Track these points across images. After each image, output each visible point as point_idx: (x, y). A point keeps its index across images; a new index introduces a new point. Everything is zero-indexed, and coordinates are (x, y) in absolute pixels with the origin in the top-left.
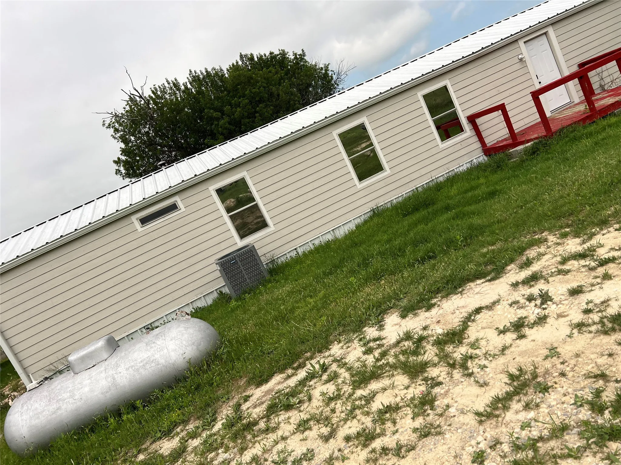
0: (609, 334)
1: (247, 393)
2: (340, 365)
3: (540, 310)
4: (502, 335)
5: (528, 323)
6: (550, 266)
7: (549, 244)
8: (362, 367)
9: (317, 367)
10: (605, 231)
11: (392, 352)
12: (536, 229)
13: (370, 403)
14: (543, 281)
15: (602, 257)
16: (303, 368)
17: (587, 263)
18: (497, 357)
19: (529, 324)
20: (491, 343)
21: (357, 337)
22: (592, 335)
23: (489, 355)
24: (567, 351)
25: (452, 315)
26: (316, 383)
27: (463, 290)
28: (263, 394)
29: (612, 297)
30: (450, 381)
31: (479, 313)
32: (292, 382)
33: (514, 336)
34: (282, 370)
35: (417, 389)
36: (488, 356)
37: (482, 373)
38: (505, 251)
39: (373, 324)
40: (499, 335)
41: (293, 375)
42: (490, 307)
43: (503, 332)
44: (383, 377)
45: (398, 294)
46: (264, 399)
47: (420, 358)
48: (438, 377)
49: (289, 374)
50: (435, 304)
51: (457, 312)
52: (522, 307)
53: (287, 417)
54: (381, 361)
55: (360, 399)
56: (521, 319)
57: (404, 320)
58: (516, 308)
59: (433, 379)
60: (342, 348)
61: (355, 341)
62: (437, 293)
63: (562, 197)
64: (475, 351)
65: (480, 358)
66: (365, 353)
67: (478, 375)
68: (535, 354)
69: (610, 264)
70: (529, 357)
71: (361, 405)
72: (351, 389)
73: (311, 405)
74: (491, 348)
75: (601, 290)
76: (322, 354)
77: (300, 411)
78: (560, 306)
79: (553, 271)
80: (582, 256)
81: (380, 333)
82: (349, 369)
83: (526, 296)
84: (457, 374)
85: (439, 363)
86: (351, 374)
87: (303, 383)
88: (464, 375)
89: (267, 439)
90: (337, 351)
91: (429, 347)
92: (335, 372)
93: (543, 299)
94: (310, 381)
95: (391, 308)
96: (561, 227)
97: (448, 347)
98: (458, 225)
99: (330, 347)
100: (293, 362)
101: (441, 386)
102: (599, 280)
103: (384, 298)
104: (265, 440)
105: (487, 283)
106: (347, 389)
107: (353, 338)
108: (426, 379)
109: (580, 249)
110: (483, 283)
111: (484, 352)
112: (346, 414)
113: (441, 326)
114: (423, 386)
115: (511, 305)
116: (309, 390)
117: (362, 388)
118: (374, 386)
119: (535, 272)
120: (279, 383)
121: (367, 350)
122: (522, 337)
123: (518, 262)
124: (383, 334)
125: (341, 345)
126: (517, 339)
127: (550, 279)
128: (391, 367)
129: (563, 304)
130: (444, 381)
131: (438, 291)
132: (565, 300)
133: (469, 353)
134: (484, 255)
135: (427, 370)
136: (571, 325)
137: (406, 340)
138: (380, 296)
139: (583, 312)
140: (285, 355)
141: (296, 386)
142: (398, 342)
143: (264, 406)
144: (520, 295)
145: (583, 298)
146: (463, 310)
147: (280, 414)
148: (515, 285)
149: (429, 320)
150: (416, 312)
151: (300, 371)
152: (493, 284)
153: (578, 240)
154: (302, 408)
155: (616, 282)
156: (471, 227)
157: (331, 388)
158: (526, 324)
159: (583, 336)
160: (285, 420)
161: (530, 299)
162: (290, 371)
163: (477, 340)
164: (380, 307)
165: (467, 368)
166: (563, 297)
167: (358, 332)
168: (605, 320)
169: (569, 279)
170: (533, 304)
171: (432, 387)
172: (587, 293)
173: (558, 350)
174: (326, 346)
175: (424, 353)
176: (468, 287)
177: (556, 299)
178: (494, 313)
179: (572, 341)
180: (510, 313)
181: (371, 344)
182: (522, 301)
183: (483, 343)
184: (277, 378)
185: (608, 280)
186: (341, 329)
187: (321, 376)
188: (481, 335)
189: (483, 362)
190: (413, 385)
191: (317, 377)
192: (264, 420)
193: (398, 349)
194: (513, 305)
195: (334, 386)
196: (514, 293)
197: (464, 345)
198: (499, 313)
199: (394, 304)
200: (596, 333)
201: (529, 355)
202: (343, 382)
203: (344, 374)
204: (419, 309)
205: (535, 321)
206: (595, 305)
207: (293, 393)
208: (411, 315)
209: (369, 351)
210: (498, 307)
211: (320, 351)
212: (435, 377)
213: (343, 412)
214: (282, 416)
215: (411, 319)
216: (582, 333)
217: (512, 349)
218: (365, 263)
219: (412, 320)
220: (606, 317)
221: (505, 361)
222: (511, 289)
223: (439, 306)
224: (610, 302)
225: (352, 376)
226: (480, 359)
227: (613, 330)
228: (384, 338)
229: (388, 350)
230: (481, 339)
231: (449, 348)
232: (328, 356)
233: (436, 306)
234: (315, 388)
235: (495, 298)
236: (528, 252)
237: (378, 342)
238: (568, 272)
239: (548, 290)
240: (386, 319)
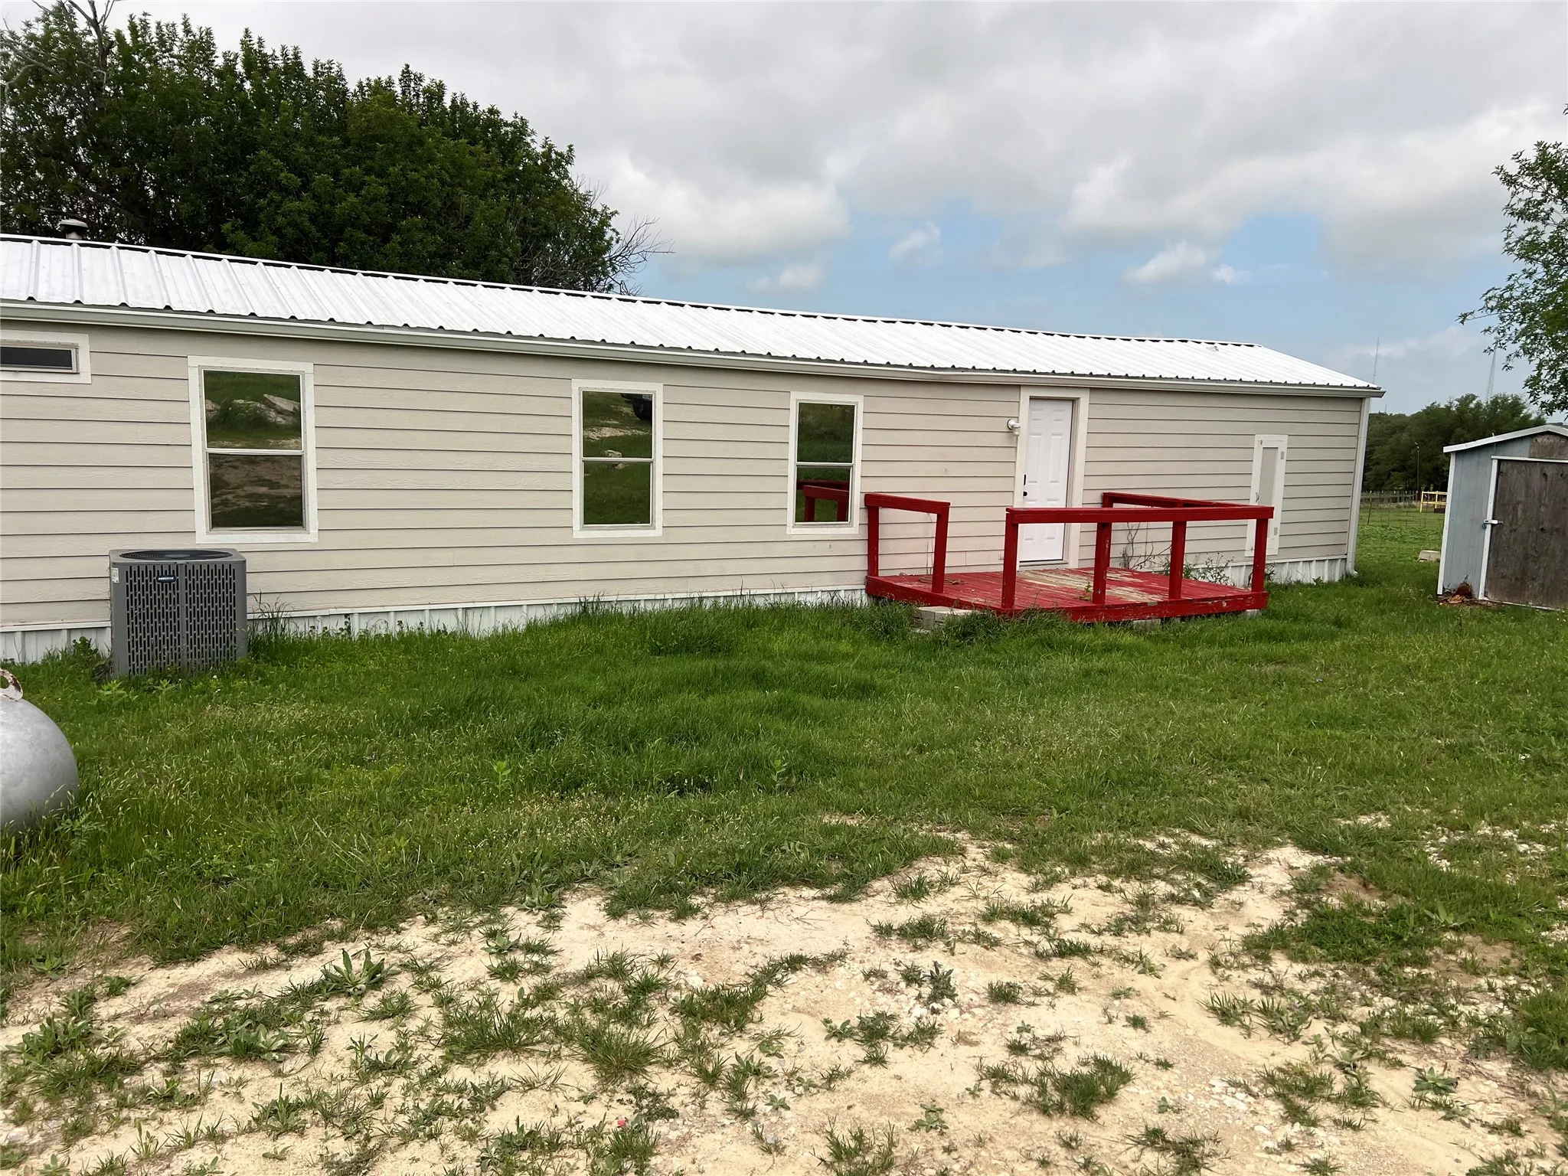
0: (1049, 1115)
1: (125, 973)
2: (421, 983)
3: (924, 1011)
4: (834, 1041)
5: (895, 1033)
6: (961, 914)
7: (968, 863)
8: (481, 1008)
9: (357, 965)
10: (1078, 881)
11: (569, 994)
12: (946, 817)
13: (482, 1109)
14: (942, 946)
15: (1065, 937)
16: (311, 956)
17: (1035, 939)
18: (814, 1090)
19: (897, 1035)
20: (808, 1052)
21: (482, 924)
22: (1017, 1105)
23: (799, 1079)
24: (961, 1126)
25: (731, 951)
26: (340, 1009)
27: (769, 899)
28: (171, 990)
29: (1070, 1033)
30: (695, 1115)
31: (795, 970)
32: (274, 985)
33: (861, 1053)
34: (248, 941)
35: (612, 1111)
36: (796, 1083)
37: (774, 1119)
38: (874, 841)
39: (534, 905)
40: (827, 1038)
41: (277, 965)
42: (823, 964)
43: (839, 1034)
44: (531, 1053)
45: (609, 849)
46: (175, 1005)
47: (636, 1035)
48: (670, 1095)
49: (268, 961)
50: (698, 910)
51: (746, 947)
52: (889, 991)
53: (236, 1077)
54: (534, 1007)
55: (460, 1090)
56: (881, 1016)
57: (612, 923)
58: (875, 987)
59: (655, 1096)
60: (436, 938)
61: (475, 932)
62: (709, 884)
63: (1007, 765)
64: (768, 1059)
65: (775, 1080)
66: (496, 973)
67: (762, 1121)
68: (895, 1110)
69: (1076, 958)
70: (881, 1114)
71: (459, 1107)
72: (441, 1057)
73: (318, 1065)
74: (802, 1062)
75: (1051, 1010)
76: (375, 937)
77: (279, 1074)
78: (966, 1016)
79: (967, 928)
80: (1028, 918)
81: (548, 936)
82: (444, 1002)
83: (903, 968)
84: (716, 1103)
85: (678, 1060)
86: (446, 1017)
87: (304, 996)
88: (731, 1111)
89: (161, 1122)
90: (419, 941)
91: (662, 1013)
92: (404, 996)
93: (936, 988)
94: (326, 999)
95: (588, 880)
96: (998, 836)
97: (708, 1029)
98: (777, 732)
99: (402, 925)
100: (288, 931)
101: (671, 1120)
102: (1050, 986)
103: (574, 847)
104: (154, 1124)
105: (824, 903)
106: (429, 1055)
107: (471, 924)
108: (638, 1092)
109: (1025, 900)
110: (814, 898)
111: (789, 1068)
112: (411, 1121)
113: (702, 971)
114: (629, 1106)
115: (867, 976)
116: (318, 1022)
117: (469, 1064)
118: (503, 1067)
119: (929, 917)
120: (229, 975)
121: (505, 970)
122: (877, 1060)
123: (898, 879)
124: (555, 940)
125: (434, 929)
126: (865, 1062)
127: (959, 947)
128: (558, 1031)
129: (974, 1015)
130: (681, 1110)
131: (711, 881)
132: (980, 1006)
133: (756, 1061)
134: (830, 832)
135: (648, 1069)
136: (979, 1068)
137: (609, 976)
138: (567, 837)
139: (1010, 1047)
140: (271, 903)
141: (283, 1000)
142: (589, 975)
143: (173, 1028)
144: (891, 960)
145: (1017, 1015)
146: (759, 949)
147: (217, 1065)
148: (884, 932)
149: (675, 944)
150: (650, 912)
151: (299, 961)
152: (835, 911)
153: (1025, 880)
154: (287, 1067)
155: (1080, 1004)
156: (806, 748)
157: (383, 1038)
158: (891, 1032)
159: (999, 1102)
160: (229, 1085)
161: (911, 977)
162: (271, 953)
163: (779, 1035)
164: (559, 866)
165: (742, 1096)
166: (975, 998)
167: (488, 911)
168: (1049, 1082)
169: (993, 962)
170: (913, 991)
171: (650, 1117)
172: (1023, 1007)
173: (944, 1116)
174: (391, 918)
175: (649, 1025)
176: (780, 897)
177: (963, 997)
178: (827, 983)
179: (975, 1107)
180: (861, 994)
181: (519, 956)
182: (894, 976)
183: (790, 1045)
184: (229, 959)
185: (1068, 992)
186: (445, 887)
187: (362, 996)
188: (790, 1023)
189: (781, 1093)
190: (605, 1098)
191: (349, 995)
192: (163, 1066)
193: (584, 993)
194: (873, 979)
195: (394, 1033)
196: (878, 949)
197: (746, 1037)
198: (838, 984)
199: (596, 873)
200: (1024, 1104)
201: (884, 1108)
202: (422, 1032)
203: (427, 1011)
204: (658, 908)
205: (911, 1034)
206: (1035, 1039)
207: (270, 1016)
208: (632, 916)
209: (508, 973)
210: (839, 971)
211: (372, 928)
212: (662, 1094)
213: (402, 1112)
214: (219, 1069)
215: (631, 926)
216: (997, 1094)
217: (850, 1083)
218: (540, 735)
219: (632, 931)
220: (1050, 1075)
221: (828, 1106)
222: (872, 937)
223: (705, 917)
224: (1062, 1044)
225: (449, 1023)
226: (775, 1084)
227: (1060, 1108)
228: (553, 952)
229: (559, 987)
230: (788, 1035)
231: (711, 1033)
232: (392, 948)
233: (700, 915)
234: (337, 1022)
235: (833, 946)
236: (922, 864)
237: (536, 958)
238: (993, 943)
239: (951, 971)
240: (568, 905)
